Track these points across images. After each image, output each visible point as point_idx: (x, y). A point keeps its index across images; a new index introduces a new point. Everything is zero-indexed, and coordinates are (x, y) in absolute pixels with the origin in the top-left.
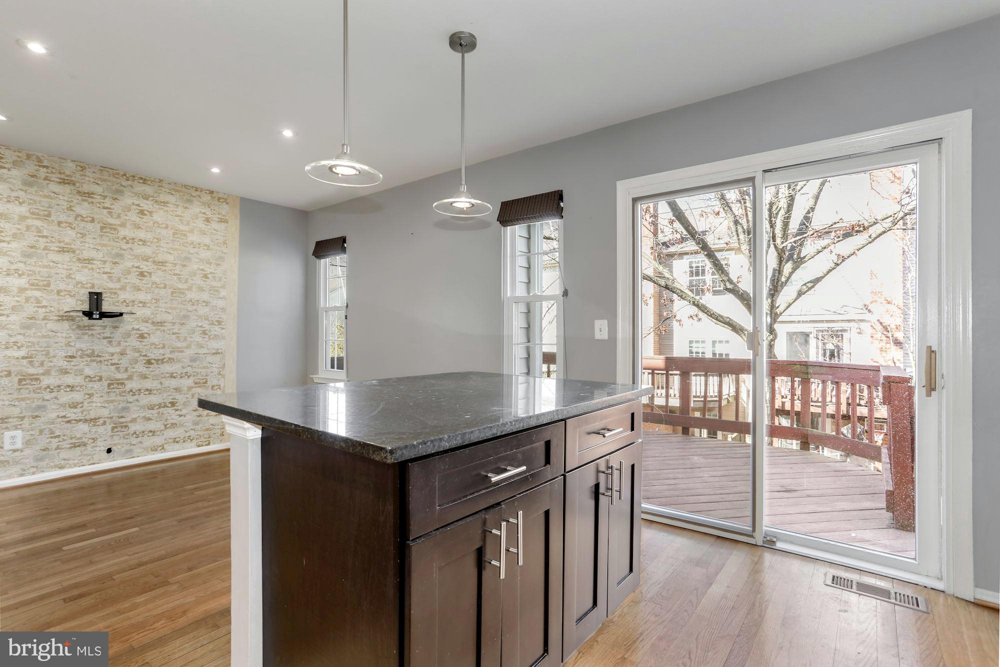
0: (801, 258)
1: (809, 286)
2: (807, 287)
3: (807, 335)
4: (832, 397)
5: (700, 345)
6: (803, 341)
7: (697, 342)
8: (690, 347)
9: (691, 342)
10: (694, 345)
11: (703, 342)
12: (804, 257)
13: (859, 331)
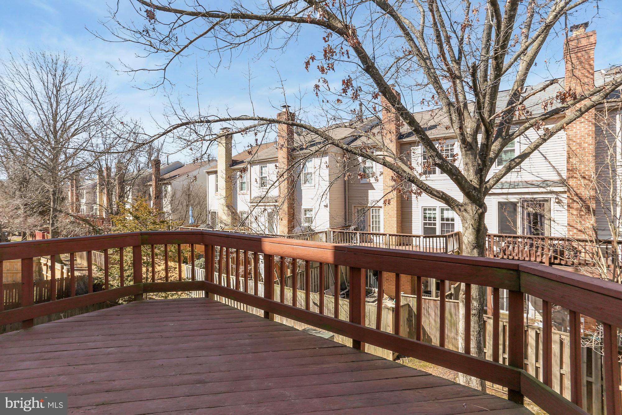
0: (509, 135)
1: (518, 161)
2: (515, 162)
3: (514, 205)
4: (536, 257)
5: (432, 212)
6: (512, 210)
7: (430, 209)
8: (424, 213)
9: (425, 210)
10: (427, 212)
11: (435, 210)
12: (513, 134)
13: (557, 200)
